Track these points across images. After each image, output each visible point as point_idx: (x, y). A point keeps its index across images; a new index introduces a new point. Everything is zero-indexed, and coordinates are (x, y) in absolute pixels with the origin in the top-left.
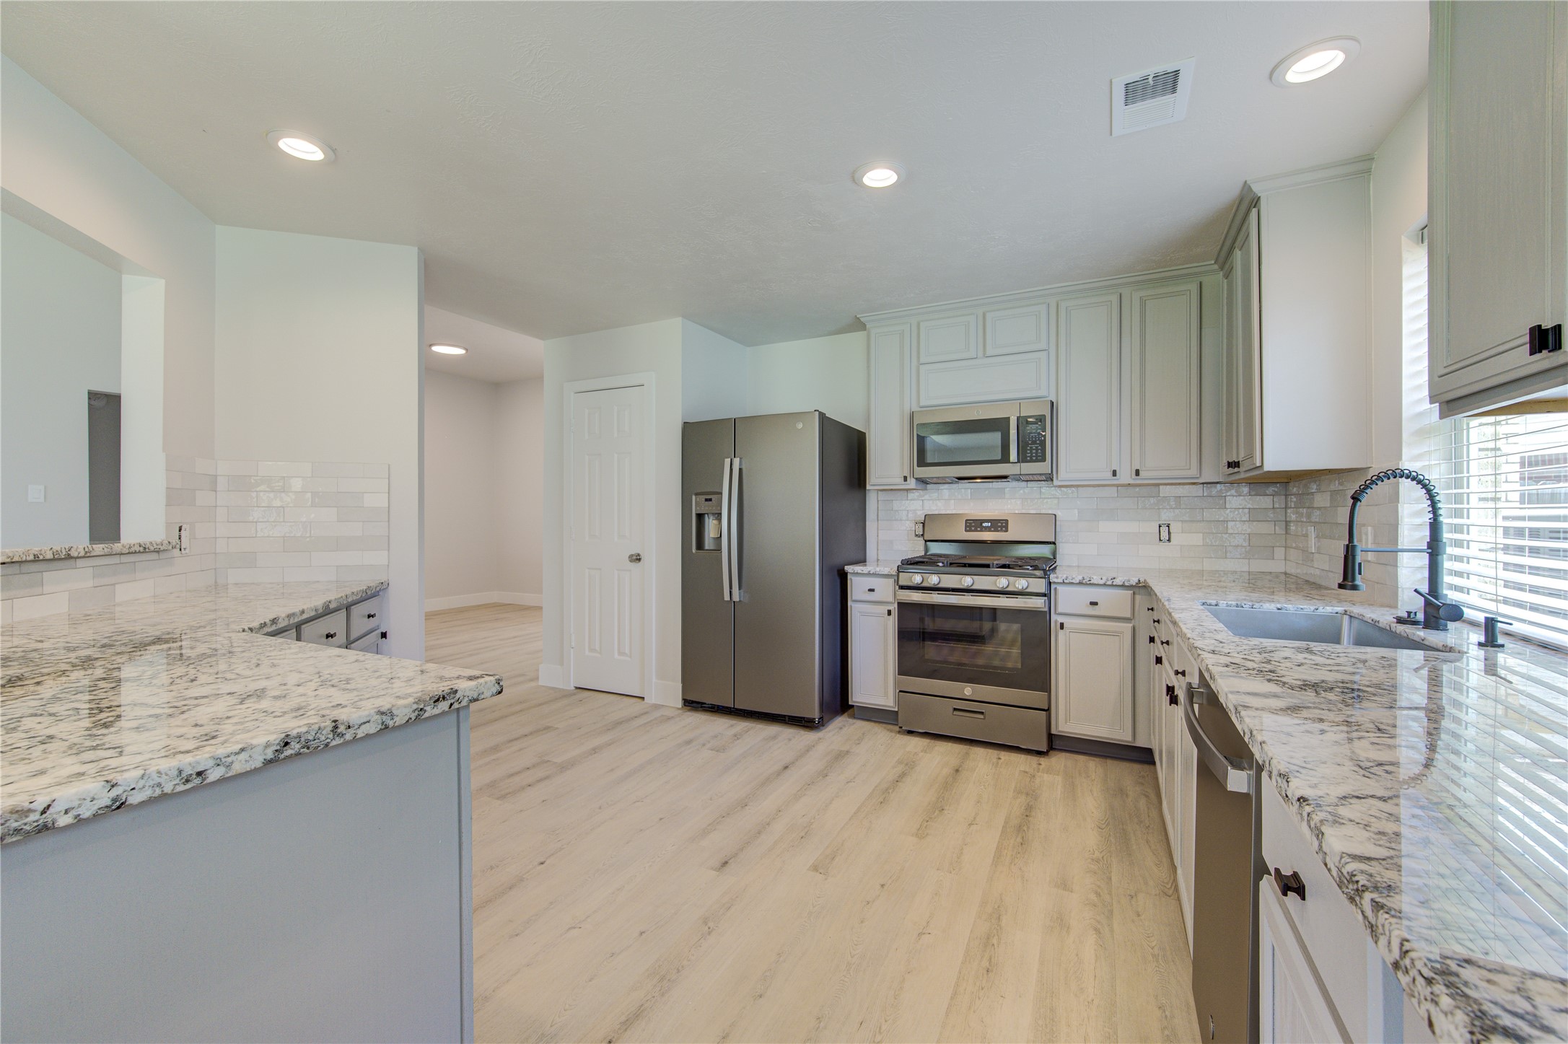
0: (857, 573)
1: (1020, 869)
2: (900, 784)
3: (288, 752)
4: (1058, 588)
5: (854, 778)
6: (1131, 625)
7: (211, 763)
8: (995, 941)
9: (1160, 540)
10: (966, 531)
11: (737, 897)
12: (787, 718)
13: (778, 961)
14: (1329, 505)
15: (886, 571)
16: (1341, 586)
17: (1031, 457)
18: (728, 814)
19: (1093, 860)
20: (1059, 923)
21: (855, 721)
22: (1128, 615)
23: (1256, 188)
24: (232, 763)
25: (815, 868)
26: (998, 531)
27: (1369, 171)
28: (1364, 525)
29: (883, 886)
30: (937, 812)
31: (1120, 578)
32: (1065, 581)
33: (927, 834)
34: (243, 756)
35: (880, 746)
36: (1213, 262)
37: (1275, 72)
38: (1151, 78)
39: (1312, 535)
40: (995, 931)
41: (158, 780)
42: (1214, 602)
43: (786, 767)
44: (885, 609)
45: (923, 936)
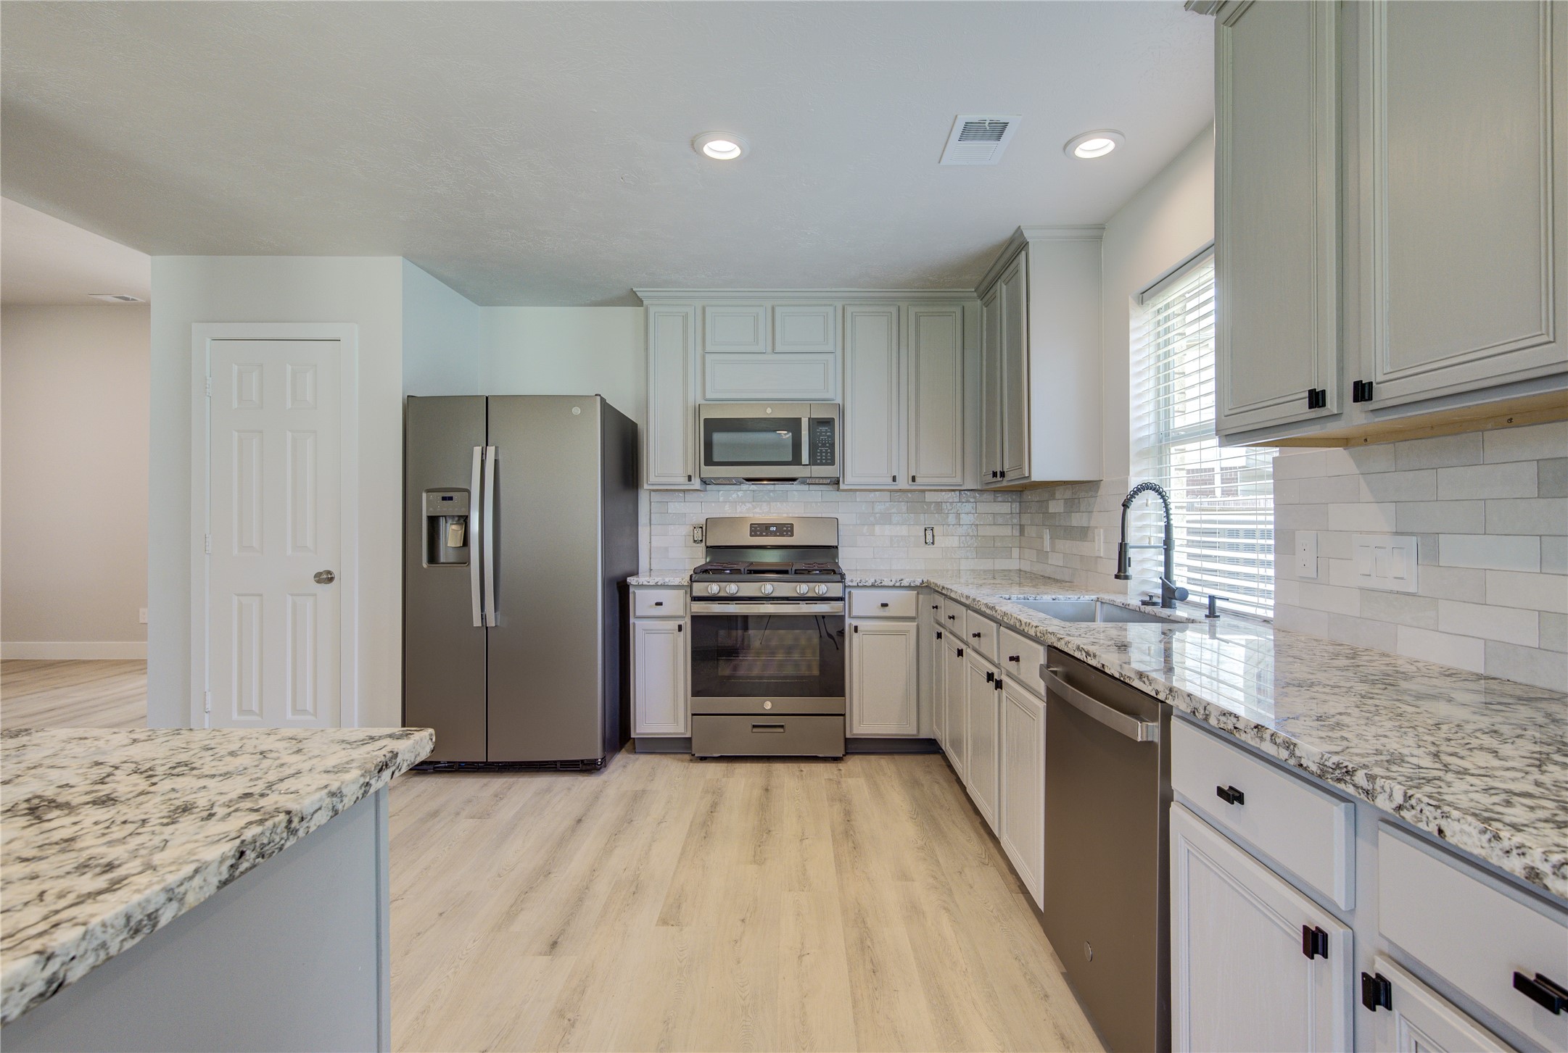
0: (642, 585)
1: (863, 872)
2: (715, 814)
3: (244, 865)
4: (852, 591)
5: (664, 817)
6: (916, 623)
7: (163, 897)
8: (869, 943)
9: (926, 543)
10: (751, 535)
11: (587, 977)
12: (558, 765)
13: (667, 1030)
14: (1062, 511)
15: (676, 581)
16: (1117, 577)
17: (821, 459)
18: (531, 888)
19: (918, 848)
20: (913, 911)
21: (637, 756)
22: (913, 614)
23: (1027, 234)
24: (185, 894)
25: (664, 921)
26: (784, 536)
27: (1100, 238)
28: (1097, 527)
29: (743, 921)
30: (765, 835)
31: (907, 580)
32: (860, 584)
33: (765, 859)
34: (197, 881)
35: (677, 779)
36: (973, 290)
37: (1069, 145)
38: (987, 123)
39: (1047, 537)
40: (865, 934)
41: (103, 937)
42: (1007, 596)
43: (579, 821)
44: (673, 625)
45: (804, 958)
